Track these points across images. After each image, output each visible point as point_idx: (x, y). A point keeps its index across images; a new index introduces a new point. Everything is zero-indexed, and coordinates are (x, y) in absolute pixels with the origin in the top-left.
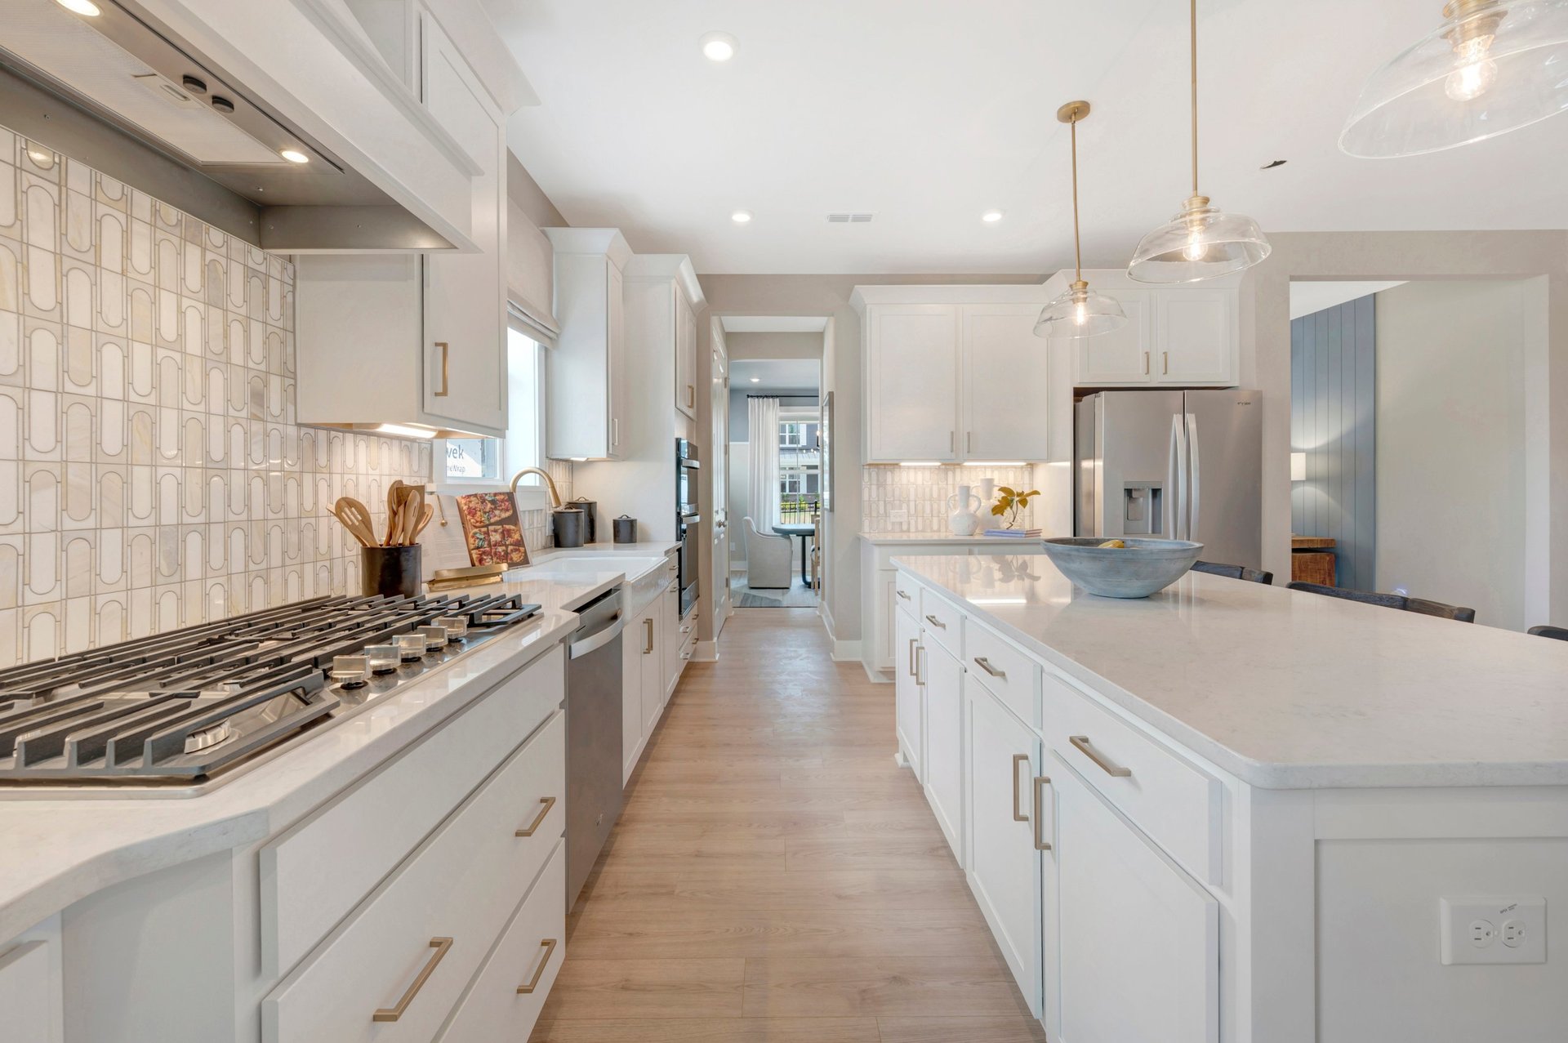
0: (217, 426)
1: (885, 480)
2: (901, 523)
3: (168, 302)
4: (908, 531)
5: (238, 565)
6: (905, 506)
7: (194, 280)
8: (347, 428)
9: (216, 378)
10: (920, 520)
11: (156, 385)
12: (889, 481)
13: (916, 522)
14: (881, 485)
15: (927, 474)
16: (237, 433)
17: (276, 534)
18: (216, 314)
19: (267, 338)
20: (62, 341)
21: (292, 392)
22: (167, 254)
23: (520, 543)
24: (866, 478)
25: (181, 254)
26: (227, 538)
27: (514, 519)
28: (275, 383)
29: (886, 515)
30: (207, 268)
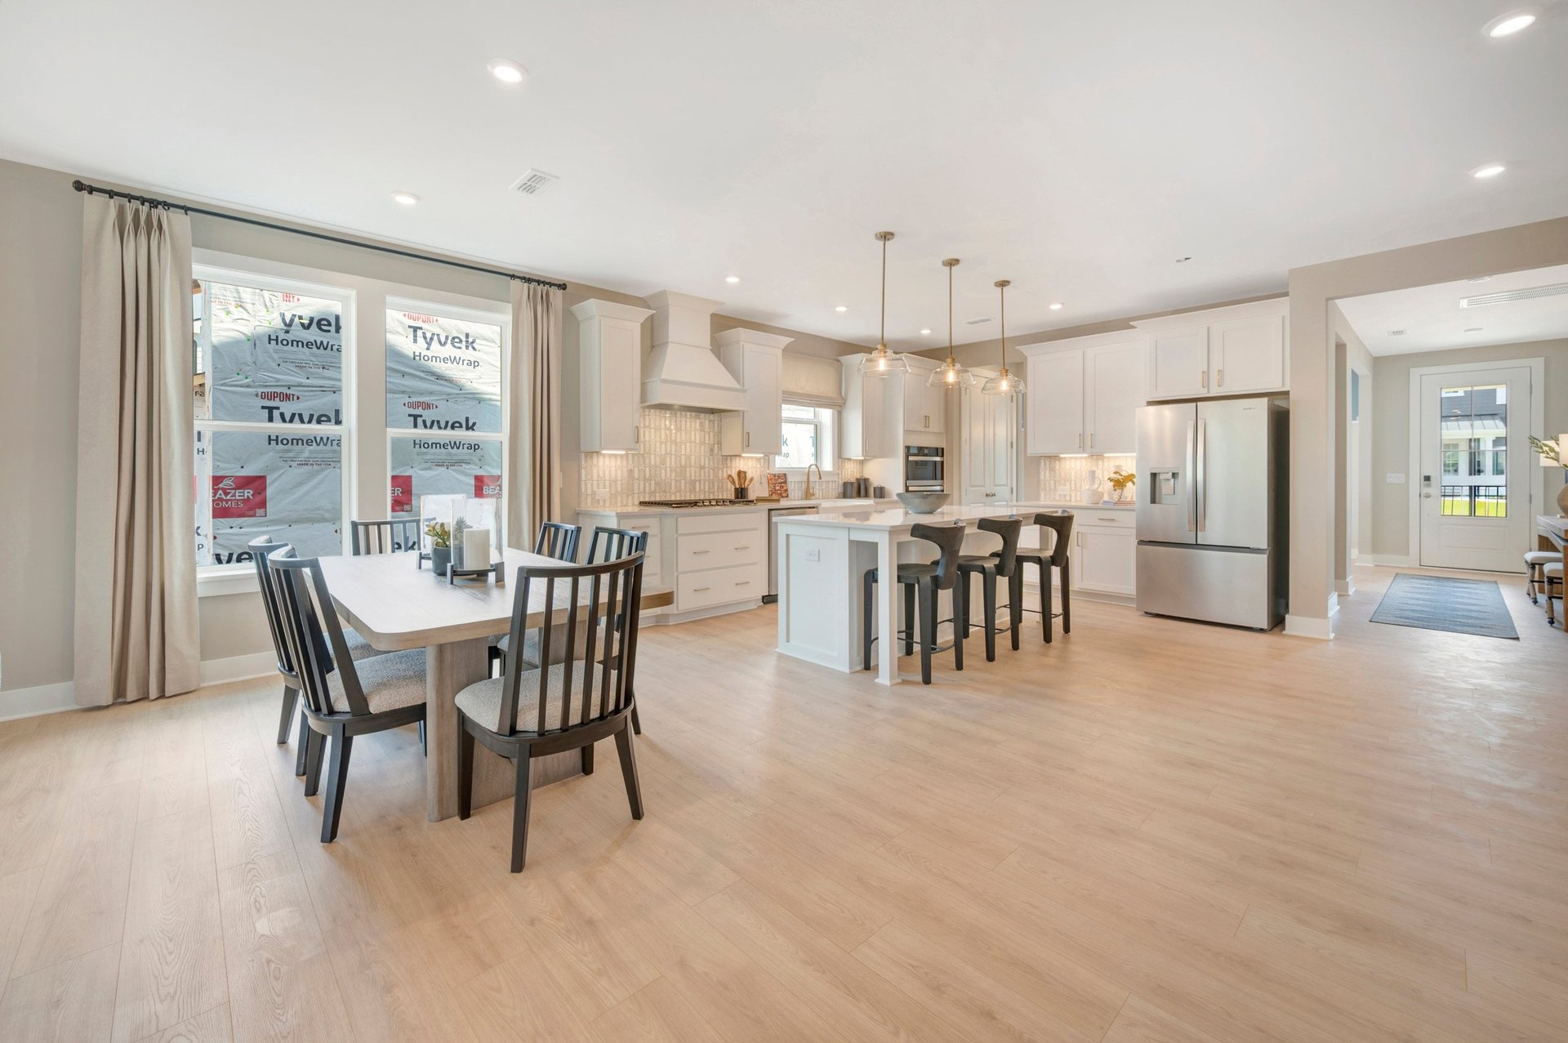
0: (702, 458)
1: (1055, 467)
2: (1065, 496)
3: (693, 433)
4: (1070, 501)
5: (707, 490)
6: (1068, 483)
7: (698, 427)
8: (736, 456)
9: (702, 447)
10: (1078, 493)
11: (690, 451)
12: (1057, 467)
13: (1076, 495)
14: (1052, 469)
15: (1084, 461)
16: (707, 459)
17: (716, 484)
18: (703, 433)
19: (714, 436)
20: (676, 445)
21: (720, 449)
22: (693, 424)
23: (786, 490)
24: (1042, 464)
25: (695, 422)
26: (704, 483)
27: (785, 482)
28: (716, 446)
29: (1055, 489)
30: (701, 423)
